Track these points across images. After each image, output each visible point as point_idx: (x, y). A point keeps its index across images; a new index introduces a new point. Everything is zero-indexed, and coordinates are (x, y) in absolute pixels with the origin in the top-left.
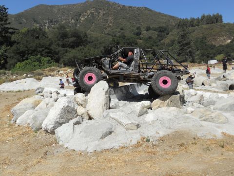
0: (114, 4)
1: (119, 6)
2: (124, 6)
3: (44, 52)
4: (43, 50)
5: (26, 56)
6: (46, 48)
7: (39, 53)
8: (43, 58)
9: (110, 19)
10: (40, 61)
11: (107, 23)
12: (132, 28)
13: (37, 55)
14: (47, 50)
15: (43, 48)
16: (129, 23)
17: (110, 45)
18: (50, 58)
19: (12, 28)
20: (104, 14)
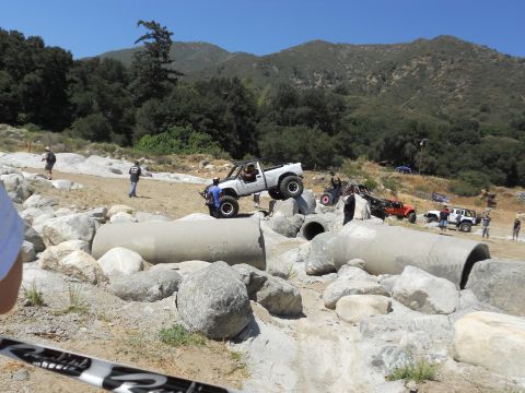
0: (484, 50)
1: (494, 57)
2: (509, 56)
3: (202, 122)
4: (201, 119)
5: (165, 124)
6: (208, 116)
7: (190, 122)
8: (194, 134)
9: (461, 83)
10: (188, 138)
11: (451, 91)
12: (511, 110)
13: (184, 125)
14: (208, 120)
15: (202, 116)
16: (507, 98)
17: (401, 137)
18: (209, 137)
19: (175, 72)
20: (449, 71)
